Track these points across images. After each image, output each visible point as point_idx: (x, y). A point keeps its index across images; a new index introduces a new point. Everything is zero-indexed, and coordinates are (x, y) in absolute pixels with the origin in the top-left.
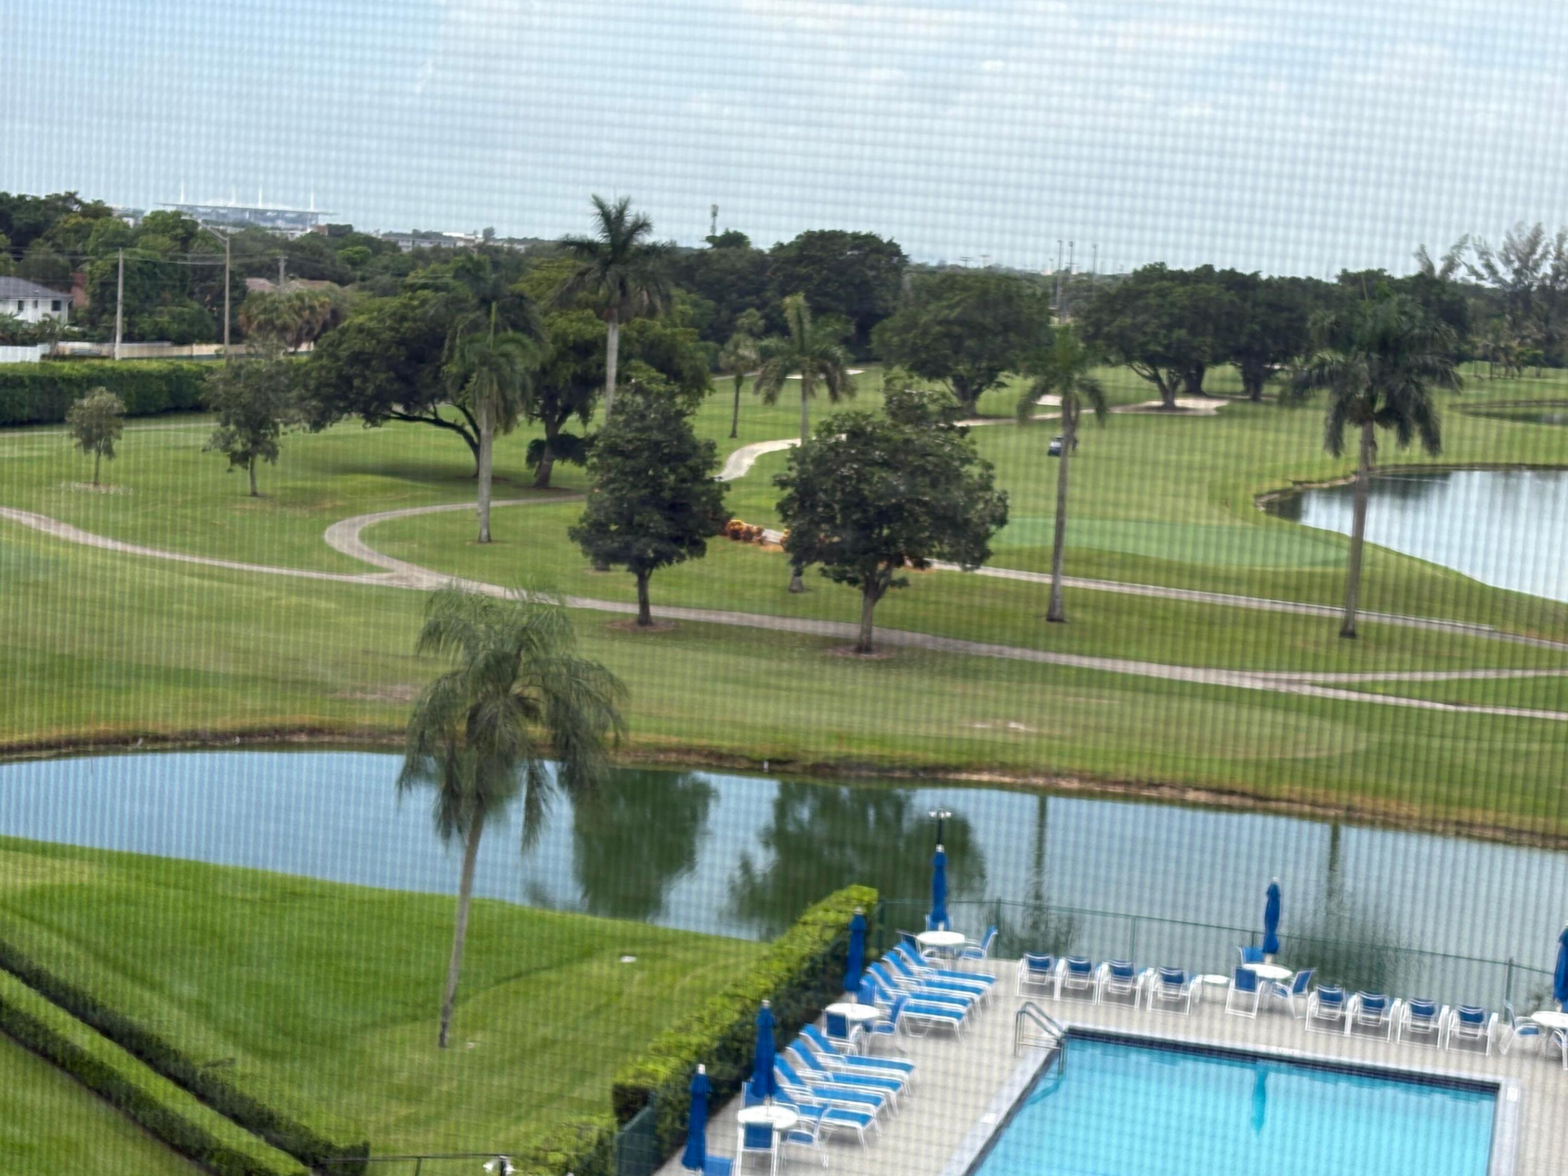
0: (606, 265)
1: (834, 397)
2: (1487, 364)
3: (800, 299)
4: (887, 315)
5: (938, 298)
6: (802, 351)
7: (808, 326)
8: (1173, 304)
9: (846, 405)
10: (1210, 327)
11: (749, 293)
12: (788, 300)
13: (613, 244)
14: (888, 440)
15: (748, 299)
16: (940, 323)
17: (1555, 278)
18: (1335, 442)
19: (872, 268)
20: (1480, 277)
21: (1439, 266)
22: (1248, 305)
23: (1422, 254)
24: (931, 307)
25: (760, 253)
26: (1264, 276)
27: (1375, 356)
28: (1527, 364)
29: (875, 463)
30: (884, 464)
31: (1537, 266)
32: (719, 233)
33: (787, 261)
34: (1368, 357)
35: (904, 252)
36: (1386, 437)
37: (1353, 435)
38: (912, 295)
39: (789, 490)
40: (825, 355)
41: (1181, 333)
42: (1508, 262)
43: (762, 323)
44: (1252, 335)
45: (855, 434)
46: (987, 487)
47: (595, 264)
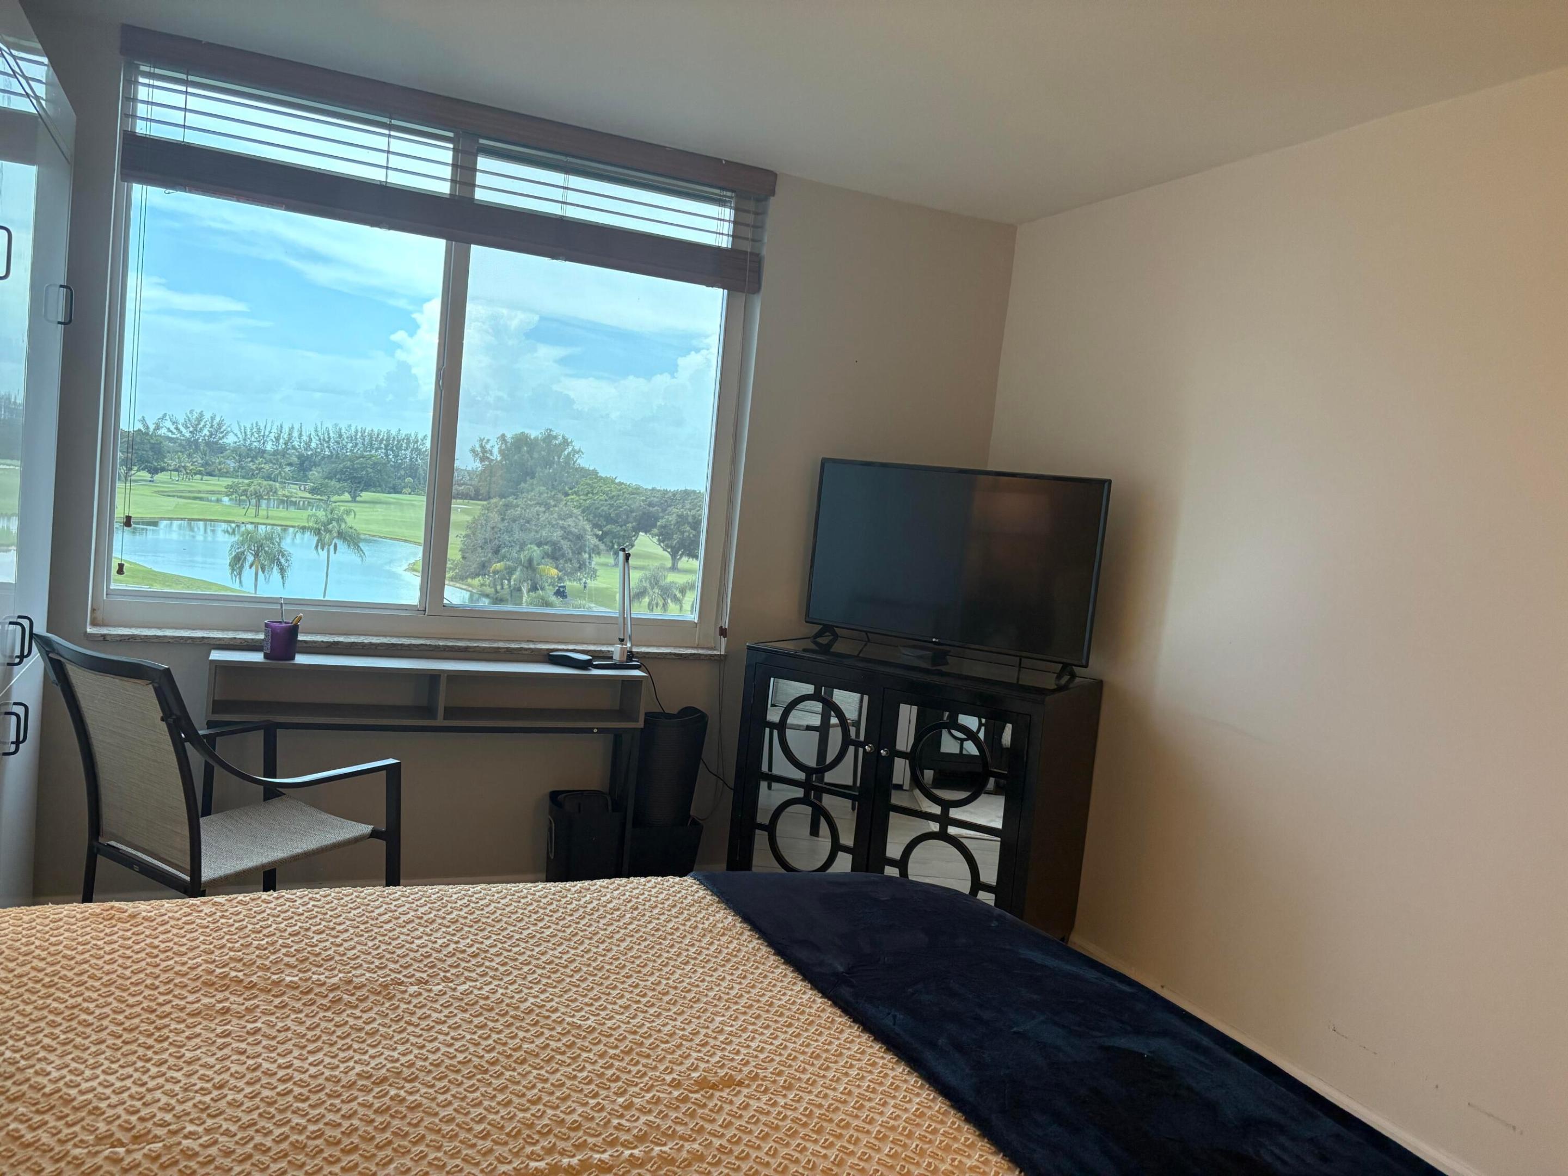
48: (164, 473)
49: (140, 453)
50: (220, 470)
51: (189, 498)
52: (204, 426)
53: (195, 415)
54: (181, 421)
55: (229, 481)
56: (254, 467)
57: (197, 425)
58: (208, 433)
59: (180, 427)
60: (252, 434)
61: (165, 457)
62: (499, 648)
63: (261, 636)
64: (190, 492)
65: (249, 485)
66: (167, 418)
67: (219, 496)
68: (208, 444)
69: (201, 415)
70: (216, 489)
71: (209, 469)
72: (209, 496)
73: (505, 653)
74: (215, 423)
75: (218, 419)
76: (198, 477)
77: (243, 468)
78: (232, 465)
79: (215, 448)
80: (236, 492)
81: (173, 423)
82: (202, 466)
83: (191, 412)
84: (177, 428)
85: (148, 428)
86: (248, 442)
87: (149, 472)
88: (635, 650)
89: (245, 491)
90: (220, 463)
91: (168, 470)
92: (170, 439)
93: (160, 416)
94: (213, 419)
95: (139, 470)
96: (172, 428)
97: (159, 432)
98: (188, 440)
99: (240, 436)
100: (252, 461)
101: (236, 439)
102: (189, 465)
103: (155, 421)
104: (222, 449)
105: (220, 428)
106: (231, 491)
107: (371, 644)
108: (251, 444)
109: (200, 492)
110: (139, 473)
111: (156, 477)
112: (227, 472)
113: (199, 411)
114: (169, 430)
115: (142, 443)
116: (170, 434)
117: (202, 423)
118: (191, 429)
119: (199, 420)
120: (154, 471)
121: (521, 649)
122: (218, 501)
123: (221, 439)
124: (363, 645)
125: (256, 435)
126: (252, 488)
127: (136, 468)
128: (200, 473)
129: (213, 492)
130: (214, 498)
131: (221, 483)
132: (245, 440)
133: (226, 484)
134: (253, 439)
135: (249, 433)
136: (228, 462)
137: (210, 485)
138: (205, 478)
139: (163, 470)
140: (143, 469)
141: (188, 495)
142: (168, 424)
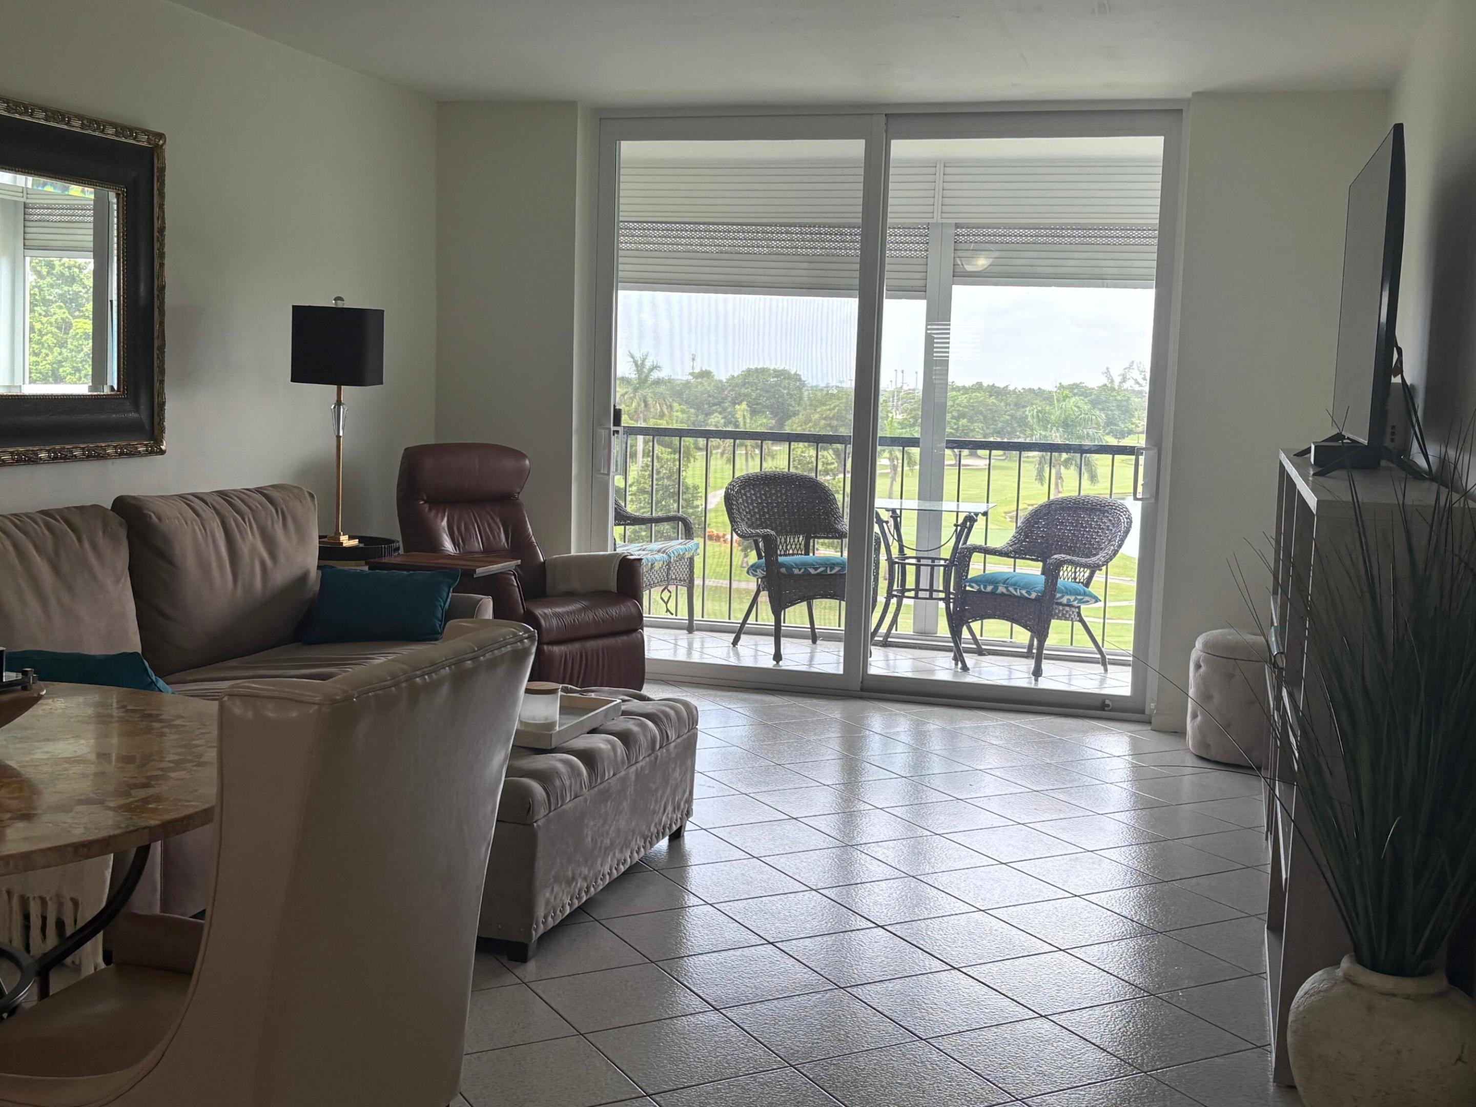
0: (636, 390)
3: (744, 405)
4: (795, 414)
5: (824, 404)
8: (959, 405)
11: (715, 404)
13: (639, 378)
15: (714, 408)
16: (825, 419)
19: (785, 388)
21: (1117, 380)
22: (1002, 404)
23: (1107, 372)
25: (721, 381)
26: (1011, 388)
27: (1061, 429)
32: (697, 370)
33: (737, 385)
35: (803, 378)
38: (808, 403)
41: (964, 422)
43: (722, 421)
44: (1006, 422)
47: (630, 390)
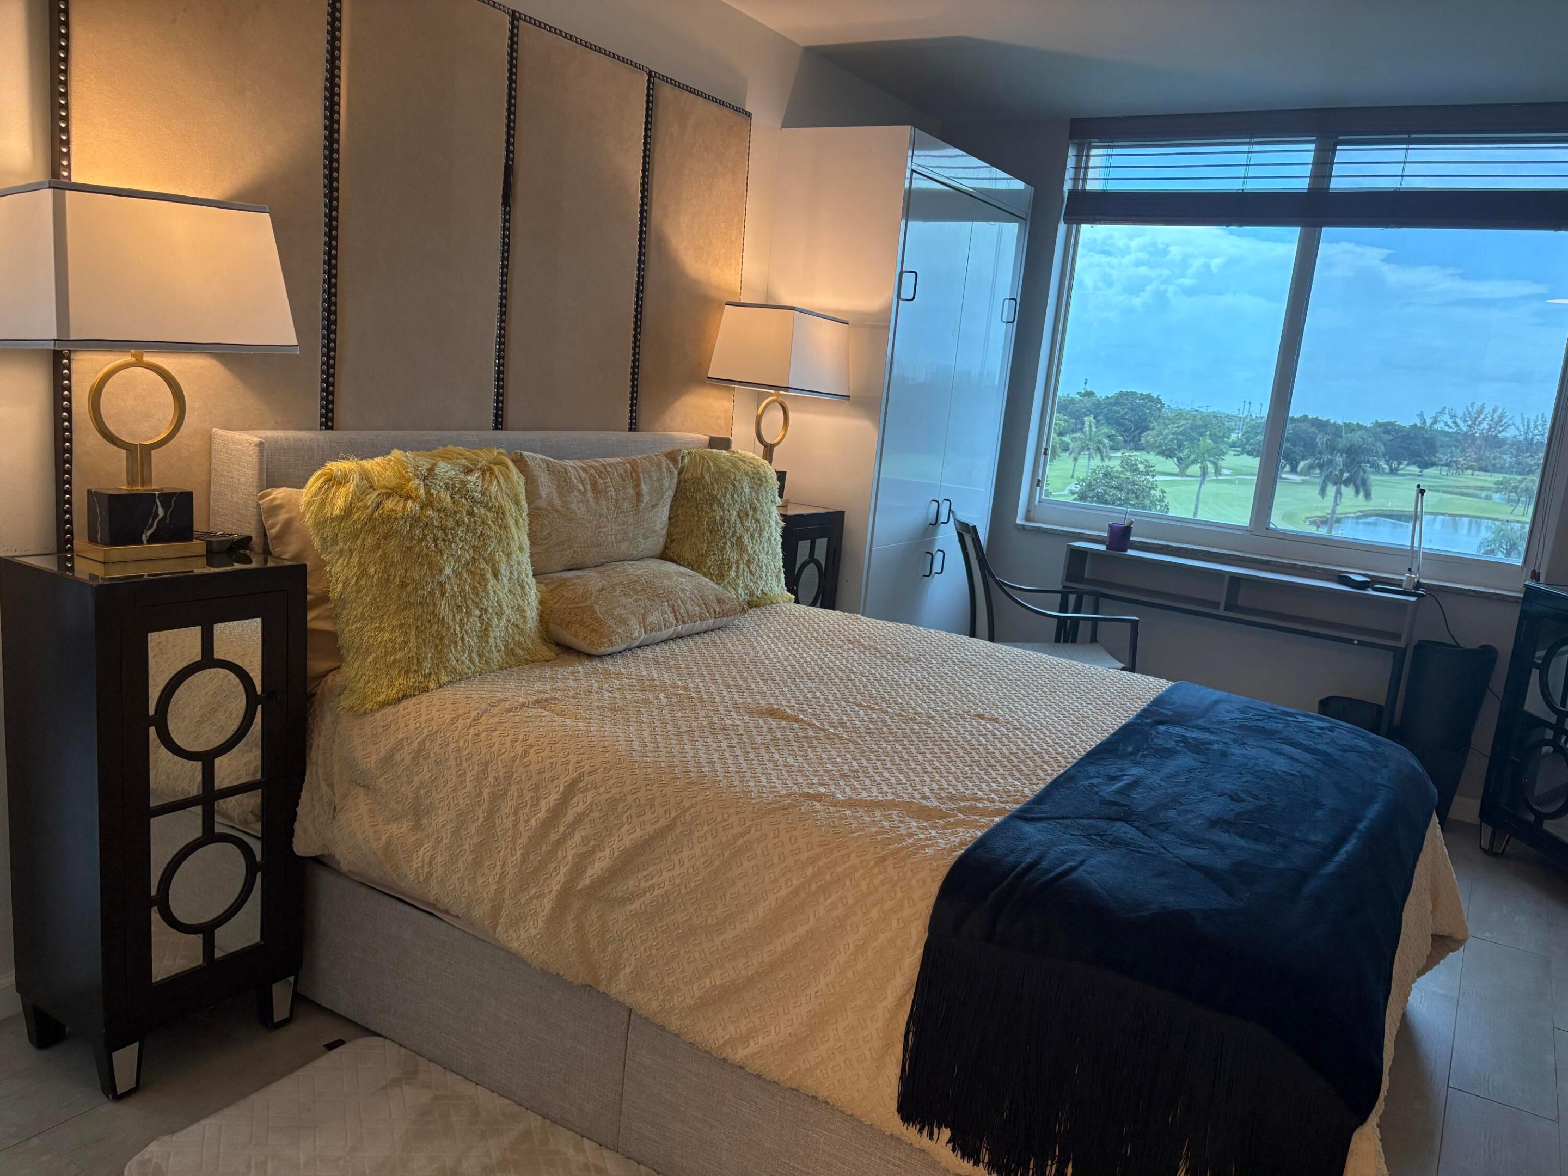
1: (1102, 459)
2: (1447, 468)
6: (1090, 440)
7: (1094, 429)
9: (1107, 463)
10: (1302, 443)
12: (1086, 418)
14: (1119, 478)
17: (1489, 430)
18: (1323, 492)
20: (1450, 427)
24: (1170, 427)
28: (1467, 469)
29: (1113, 487)
30: (1117, 488)
31: (1480, 423)
34: (1341, 456)
36: (1348, 491)
37: (1331, 490)
39: (1076, 496)
40: (1100, 442)
42: (1465, 421)
45: (1105, 475)
46: (1162, 501)
48: (1435, 468)
49: (1412, 447)
50: (1494, 465)
51: (1456, 494)
52: (1484, 419)
53: (1476, 408)
54: (1460, 414)
55: (1499, 477)
56: (1532, 463)
57: (1476, 418)
58: (1487, 427)
59: (1458, 420)
60: (1536, 427)
61: (1437, 451)
62: (1295, 565)
63: (1106, 535)
64: (1457, 487)
65: (1521, 482)
66: (1447, 411)
67: (1489, 493)
68: (1486, 438)
69: (1483, 407)
70: (1486, 484)
71: (1483, 464)
72: (1478, 492)
73: (1300, 569)
74: (1496, 416)
75: (1499, 412)
76: (1470, 472)
77: (1519, 464)
78: (1509, 460)
79: (1494, 442)
80: (1506, 489)
81: (1452, 417)
82: (1476, 460)
83: (1472, 405)
84: (1455, 422)
85: (1425, 422)
86: (1530, 436)
87: (1419, 467)
88: (1422, 581)
89: (1516, 487)
90: (1495, 458)
91: (1438, 465)
92: (1447, 434)
93: (1439, 410)
94: (1494, 411)
95: (1408, 465)
96: (1450, 422)
97: (1435, 427)
98: (1466, 434)
99: (1522, 429)
100: (1531, 456)
101: (1516, 433)
102: (1461, 459)
103: (1433, 415)
104: (1502, 443)
105: (1501, 421)
106: (1501, 487)
107: (1193, 550)
108: (1532, 439)
109: (1468, 487)
110: (1408, 468)
111: (1426, 471)
112: (1501, 468)
113: (1480, 404)
114: (1446, 424)
115: (1416, 437)
116: (1446, 429)
117: (1482, 416)
118: (1470, 423)
119: (1479, 413)
120: (1424, 465)
121: (1316, 568)
122: (1488, 498)
123: (1500, 432)
124: (1187, 549)
125: (1540, 428)
126: (1523, 485)
127: (1405, 462)
128: (1472, 468)
129: (1482, 488)
130: (1484, 494)
131: (1490, 479)
132: (1526, 433)
133: (1496, 479)
134: (1536, 432)
135: (1532, 425)
136: (1505, 457)
137: (1481, 480)
138: (1476, 473)
139: (1433, 464)
140: (1413, 464)
141: (1457, 490)
142: (1446, 418)
